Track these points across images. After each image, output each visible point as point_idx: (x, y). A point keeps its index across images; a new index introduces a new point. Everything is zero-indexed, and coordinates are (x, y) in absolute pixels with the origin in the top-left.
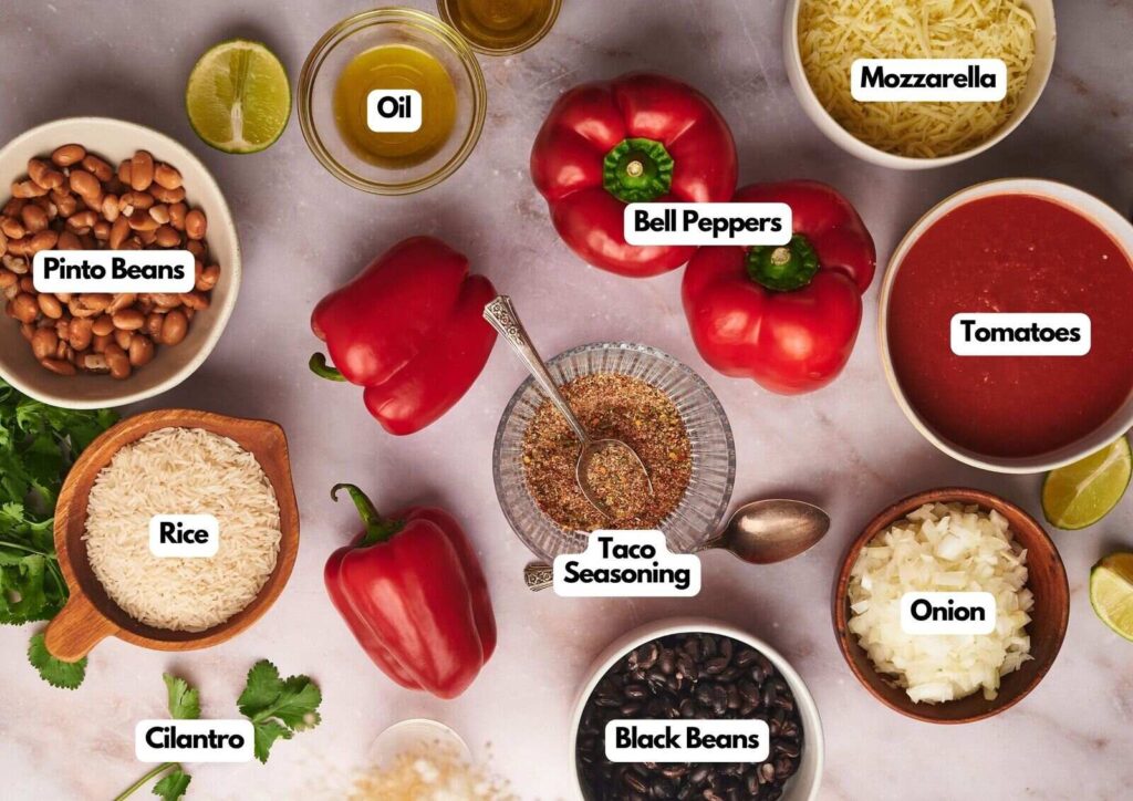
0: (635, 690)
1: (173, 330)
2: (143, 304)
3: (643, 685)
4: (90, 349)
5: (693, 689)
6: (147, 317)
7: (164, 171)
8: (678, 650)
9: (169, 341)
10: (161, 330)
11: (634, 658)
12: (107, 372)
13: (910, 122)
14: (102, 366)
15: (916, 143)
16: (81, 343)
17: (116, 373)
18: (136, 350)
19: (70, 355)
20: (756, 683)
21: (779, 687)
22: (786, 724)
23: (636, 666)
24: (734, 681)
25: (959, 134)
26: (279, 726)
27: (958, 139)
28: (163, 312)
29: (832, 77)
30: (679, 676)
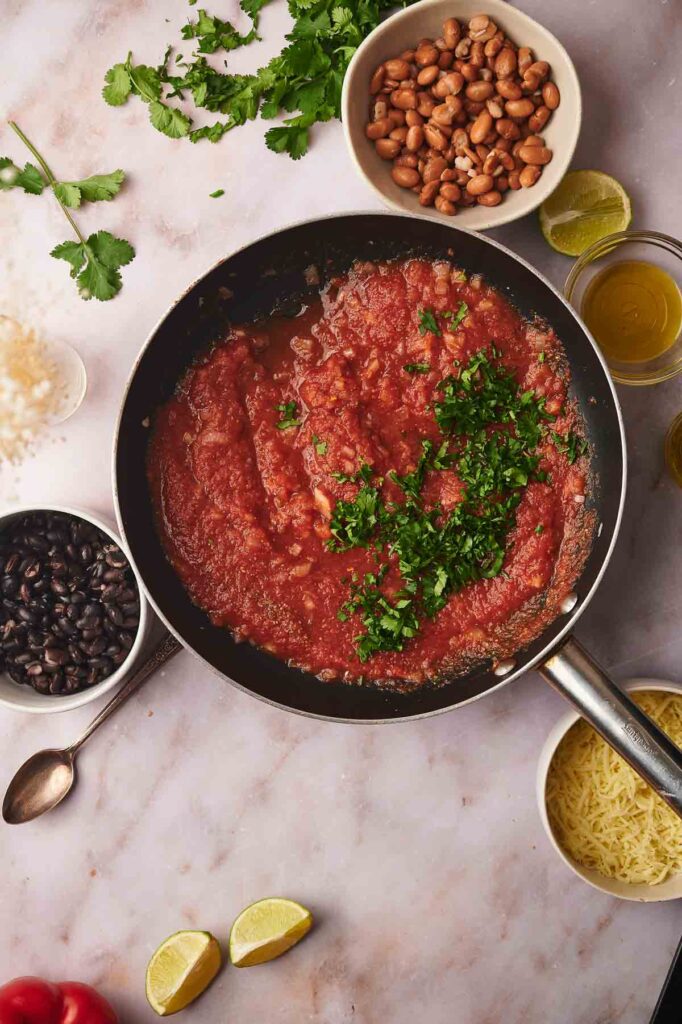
0: (87, 552)
1: (404, 176)
2: (426, 151)
3: (92, 559)
4: (391, 107)
5: (94, 599)
6: (415, 154)
7: (534, 173)
8: (125, 583)
9: (394, 172)
10: (404, 166)
11: (112, 548)
12: (371, 119)
13: (575, 781)
14: (377, 116)
15: (558, 786)
16: (395, 99)
17: (371, 127)
18: (389, 145)
19: (387, 89)
20: (106, 650)
21: (105, 670)
22: (76, 679)
23: (107, 551)
24: (105, 633)
25: (565, 820)
26: (81, 267)
27: (562, 819)
28: (419, 168)
30: (103, 587)
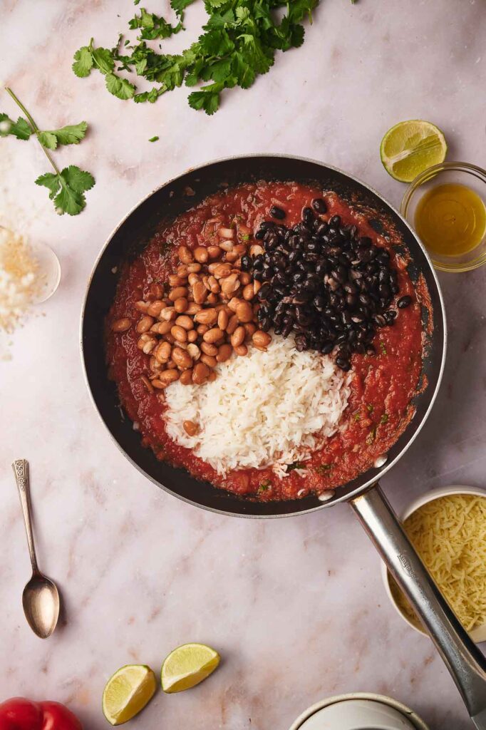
26: (57, 191)
29: (435, 513)
